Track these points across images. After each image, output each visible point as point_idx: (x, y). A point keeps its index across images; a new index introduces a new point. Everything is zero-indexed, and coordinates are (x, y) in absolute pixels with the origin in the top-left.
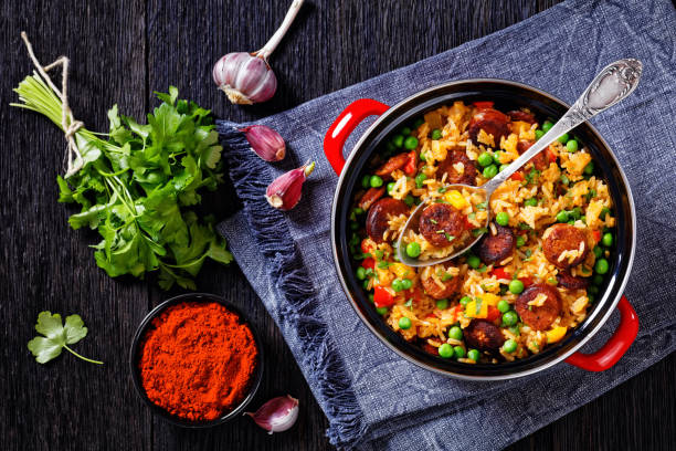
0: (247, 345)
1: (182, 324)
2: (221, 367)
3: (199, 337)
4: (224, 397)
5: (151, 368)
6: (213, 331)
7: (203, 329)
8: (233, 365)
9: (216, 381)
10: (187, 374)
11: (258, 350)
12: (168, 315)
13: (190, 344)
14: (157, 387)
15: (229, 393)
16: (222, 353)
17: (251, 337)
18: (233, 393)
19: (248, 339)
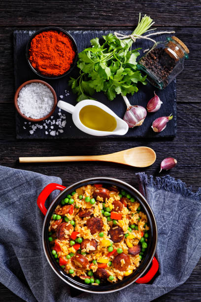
0: (64, 70)
1: (63, 43)
2: (52, 63)
3: (61, 51)
4: (42, 68)
5: (44, 37)
6: (64, 55)
7: (64, 52)
8: (54, 67)
9: (47, 62)
10: (46, 51)
11: (63, 75)
12: (65, 37)
13: (57, 49)
14: (38, 41)
15: (44, 68)
16: (58, 61)
17: (67, 70)
18: (44, 70)
19: (66, 69)
